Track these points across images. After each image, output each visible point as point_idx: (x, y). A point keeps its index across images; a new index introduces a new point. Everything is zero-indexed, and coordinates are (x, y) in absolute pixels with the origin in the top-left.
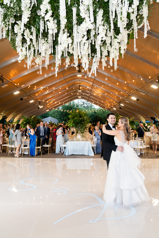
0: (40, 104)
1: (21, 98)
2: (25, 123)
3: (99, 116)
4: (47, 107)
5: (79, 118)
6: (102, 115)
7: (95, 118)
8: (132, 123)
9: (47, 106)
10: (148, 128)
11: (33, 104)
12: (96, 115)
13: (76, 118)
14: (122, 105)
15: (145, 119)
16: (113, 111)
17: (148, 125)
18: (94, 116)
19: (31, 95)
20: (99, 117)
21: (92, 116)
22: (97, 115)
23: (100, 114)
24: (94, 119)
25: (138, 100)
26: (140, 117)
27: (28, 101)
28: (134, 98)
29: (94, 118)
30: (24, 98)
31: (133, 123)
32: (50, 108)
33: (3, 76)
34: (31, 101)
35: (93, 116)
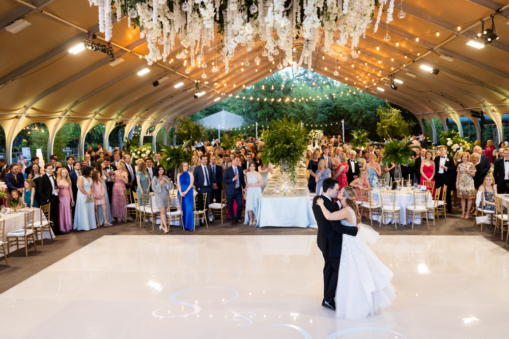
0: (198, 88)
1: (154, 80)
2: (169, 159)
3: (342, 106)
4: (215, 93)
5: (284, 143)
6: (350, 102)
7: (333, 112)
8: (404, 152)
9: (216, 90)
10: (455, 150)
11: (184, 90)
12: (336, 104)
13: (276, 146)
14: (398, 81)
15: (459, 114)
16: (376, 93)
17: (454, 143)
18: (330, 106)
19: (177, 72)
20: (343, 108)
21: (326, 107)
22: (338, 105)
23: (346, 102)
24: (330, 114)
25: (436, 72)
26: (447, 107)
27: (169, 85)
28: (426, 68)
29: (330, 111)
30: (160, 81)
31: (406, 153)
32: (222, 94)
33: (112, 43)
34: (177, 83)
35: (328, 105)
